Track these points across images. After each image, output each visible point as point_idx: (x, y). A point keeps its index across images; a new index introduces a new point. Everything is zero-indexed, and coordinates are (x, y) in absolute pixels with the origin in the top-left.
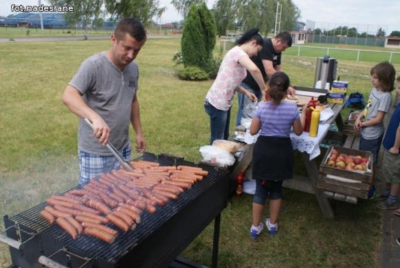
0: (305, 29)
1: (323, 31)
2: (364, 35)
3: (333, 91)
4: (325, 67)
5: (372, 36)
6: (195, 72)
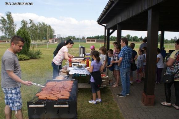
0: (56, 37)
1: (63, 38)
2: (78, 39)
3: (86, 57)
4: (82, 49)
5: (81, 39)
6: (23, 57)
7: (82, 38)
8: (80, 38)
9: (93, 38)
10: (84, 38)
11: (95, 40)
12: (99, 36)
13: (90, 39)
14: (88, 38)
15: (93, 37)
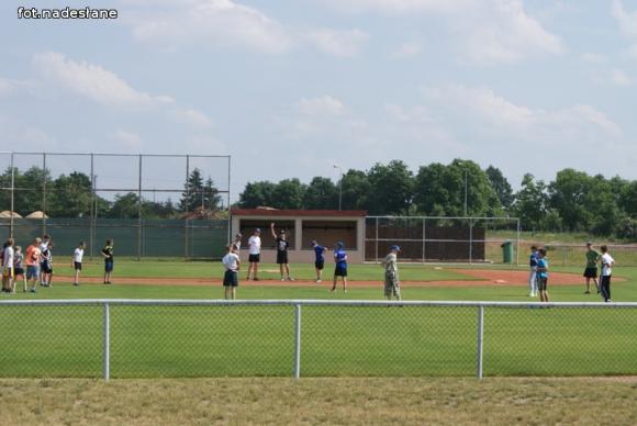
7: (176, 199)
8: (161, 199)
9: (321, 195)
10: (200, 194)
11: (352, 227)
12: (399, 166)
13: (292, 207)
14: (255, 196)
15: (321, 184)
